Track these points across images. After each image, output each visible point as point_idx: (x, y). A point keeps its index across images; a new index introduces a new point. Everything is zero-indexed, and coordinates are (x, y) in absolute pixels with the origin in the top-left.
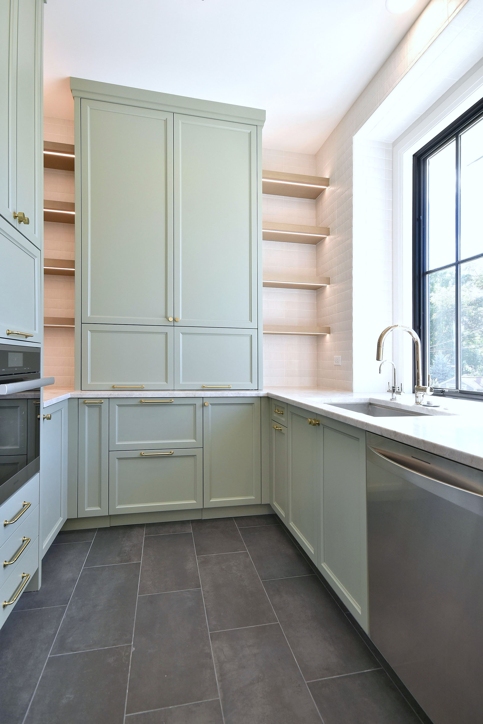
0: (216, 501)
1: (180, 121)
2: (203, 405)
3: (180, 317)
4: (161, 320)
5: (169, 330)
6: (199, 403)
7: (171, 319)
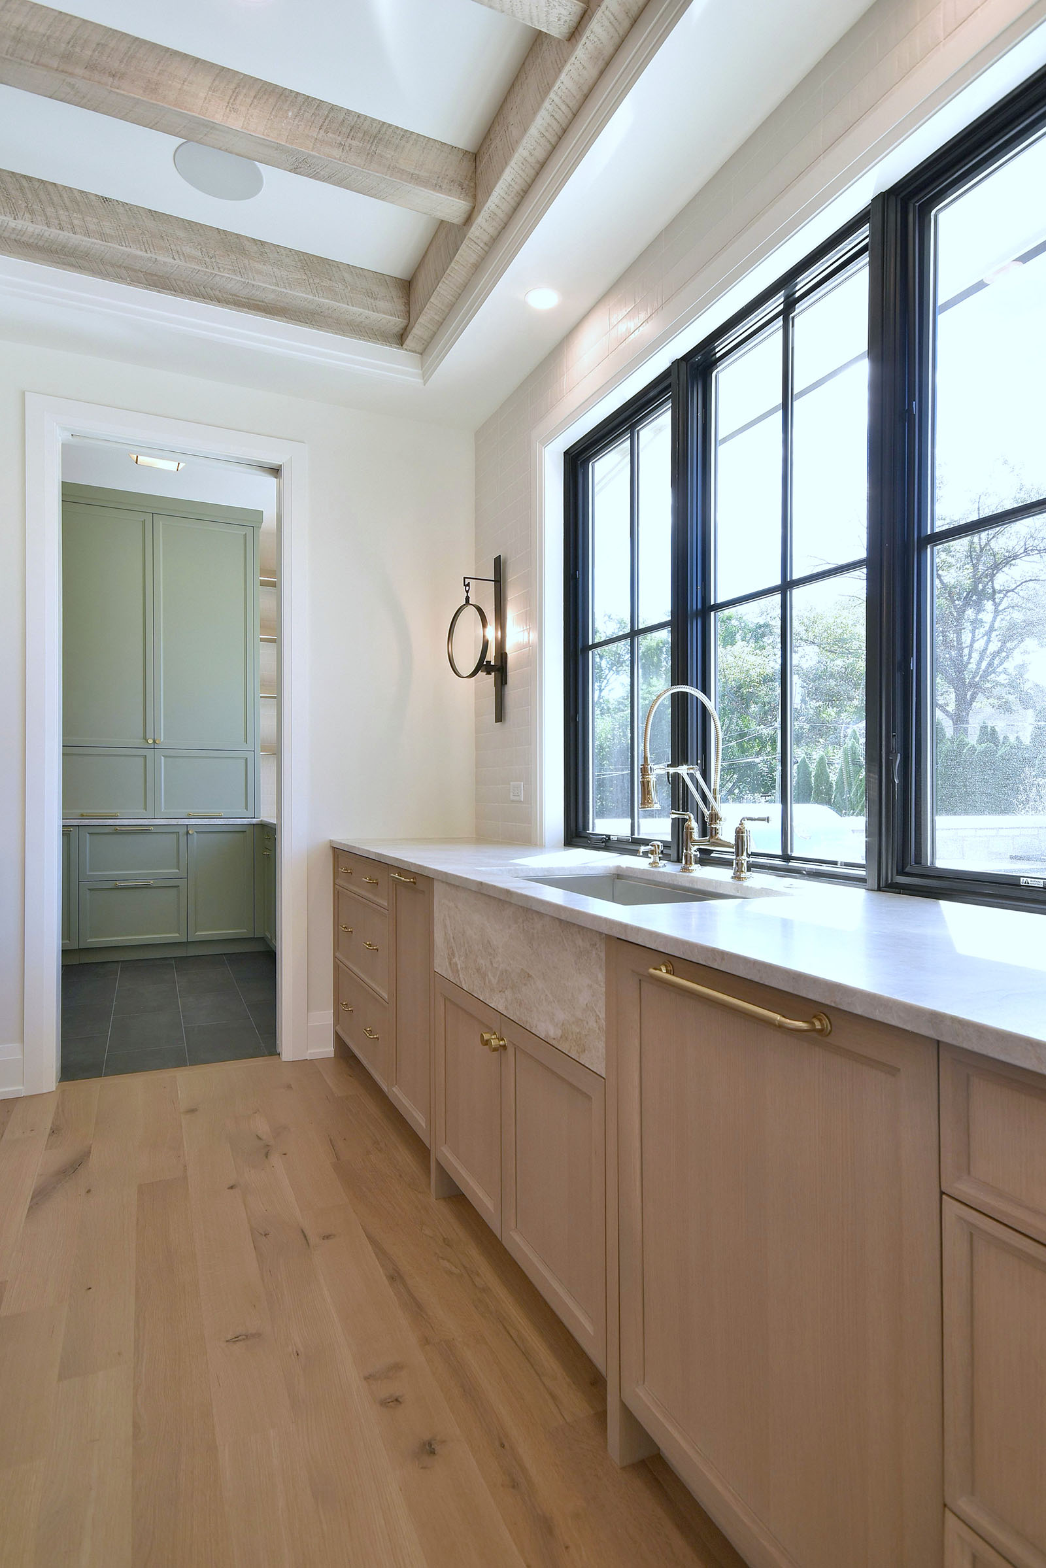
0: (202, 934)
1: (160, 523)
2: (187, 833)
3: (162, 739)
4: (139, 742)
5: (149, 753)
6: (183, 830)
7: (150, 741)
